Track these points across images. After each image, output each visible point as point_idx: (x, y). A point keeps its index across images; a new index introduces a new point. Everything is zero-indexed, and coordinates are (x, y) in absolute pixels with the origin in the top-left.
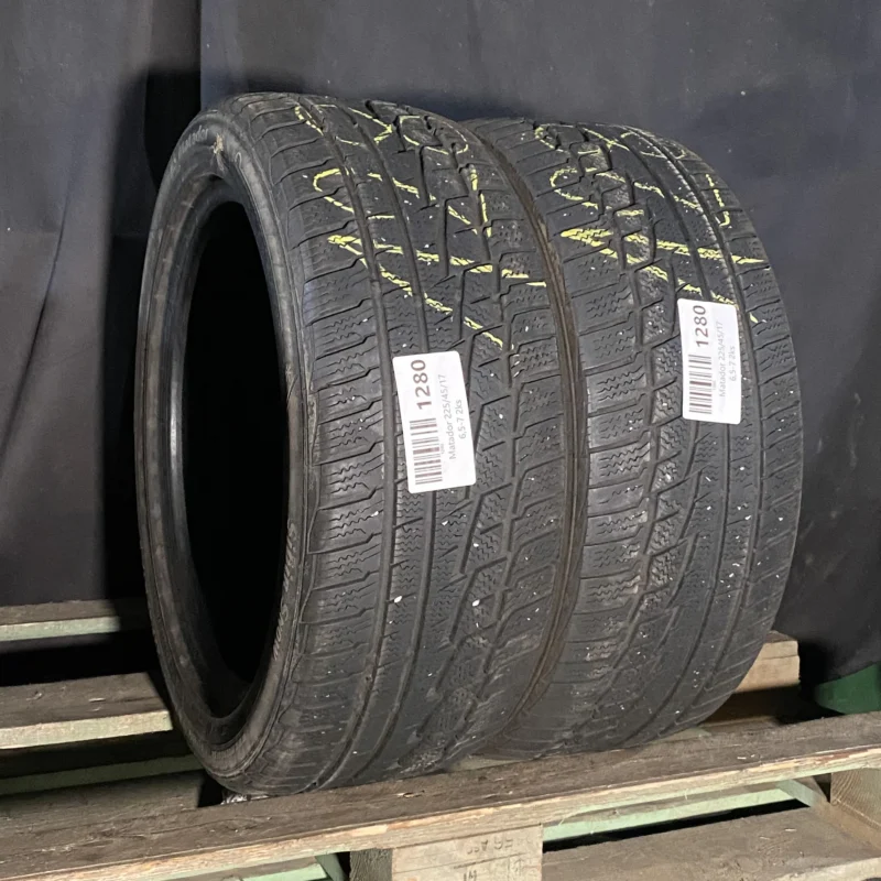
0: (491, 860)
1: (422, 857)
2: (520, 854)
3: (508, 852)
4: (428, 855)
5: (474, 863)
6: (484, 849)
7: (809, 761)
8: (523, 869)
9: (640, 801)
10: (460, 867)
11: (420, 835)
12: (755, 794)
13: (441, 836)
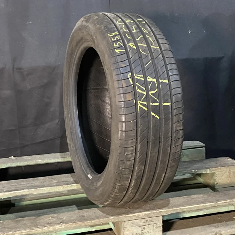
0: (149, 225)
1: (131, 224)
2: (156, 223)
3: (153, 223)
4: (132, 223)
5: (144, 226)
6: (147, 222)
10: (141, 226)
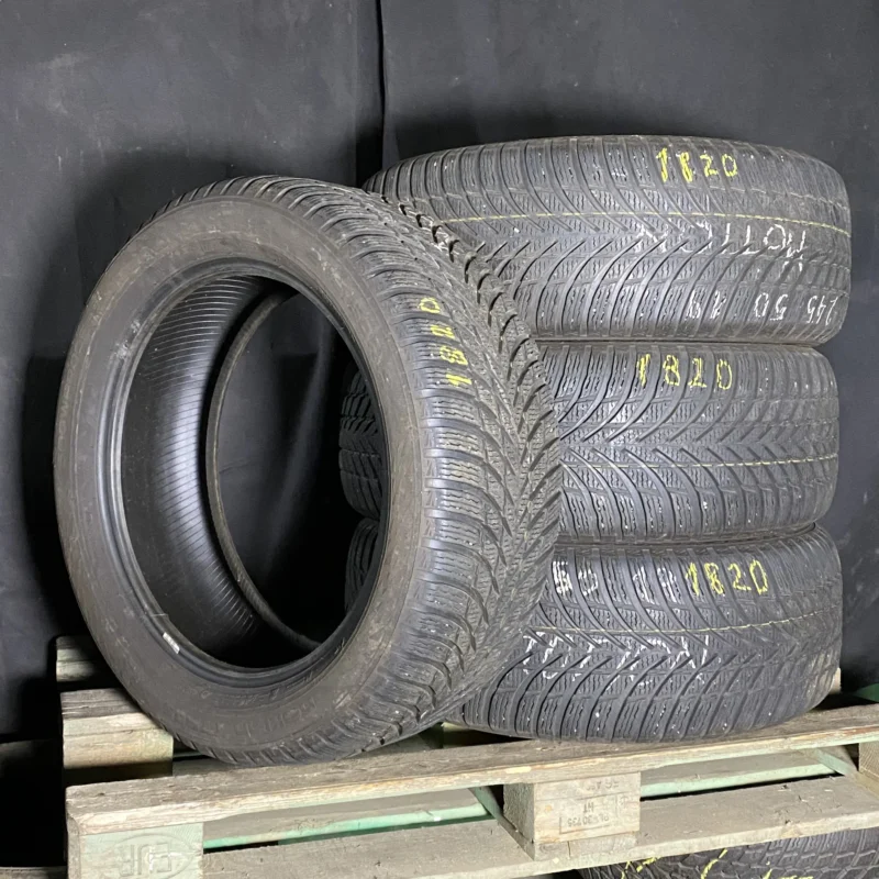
0: (604, 795)
1: (555, 792)
2: (624, 792)
3: (615, 790)
4: (560, 789)
5: (592, 797)
6: (599, 787)
7: (837, 733)
8: (626, 804)
9: (712, 758)
10: (582, 799)
11: (552, 775)
12: (803, 768)
13: (568, 777)
